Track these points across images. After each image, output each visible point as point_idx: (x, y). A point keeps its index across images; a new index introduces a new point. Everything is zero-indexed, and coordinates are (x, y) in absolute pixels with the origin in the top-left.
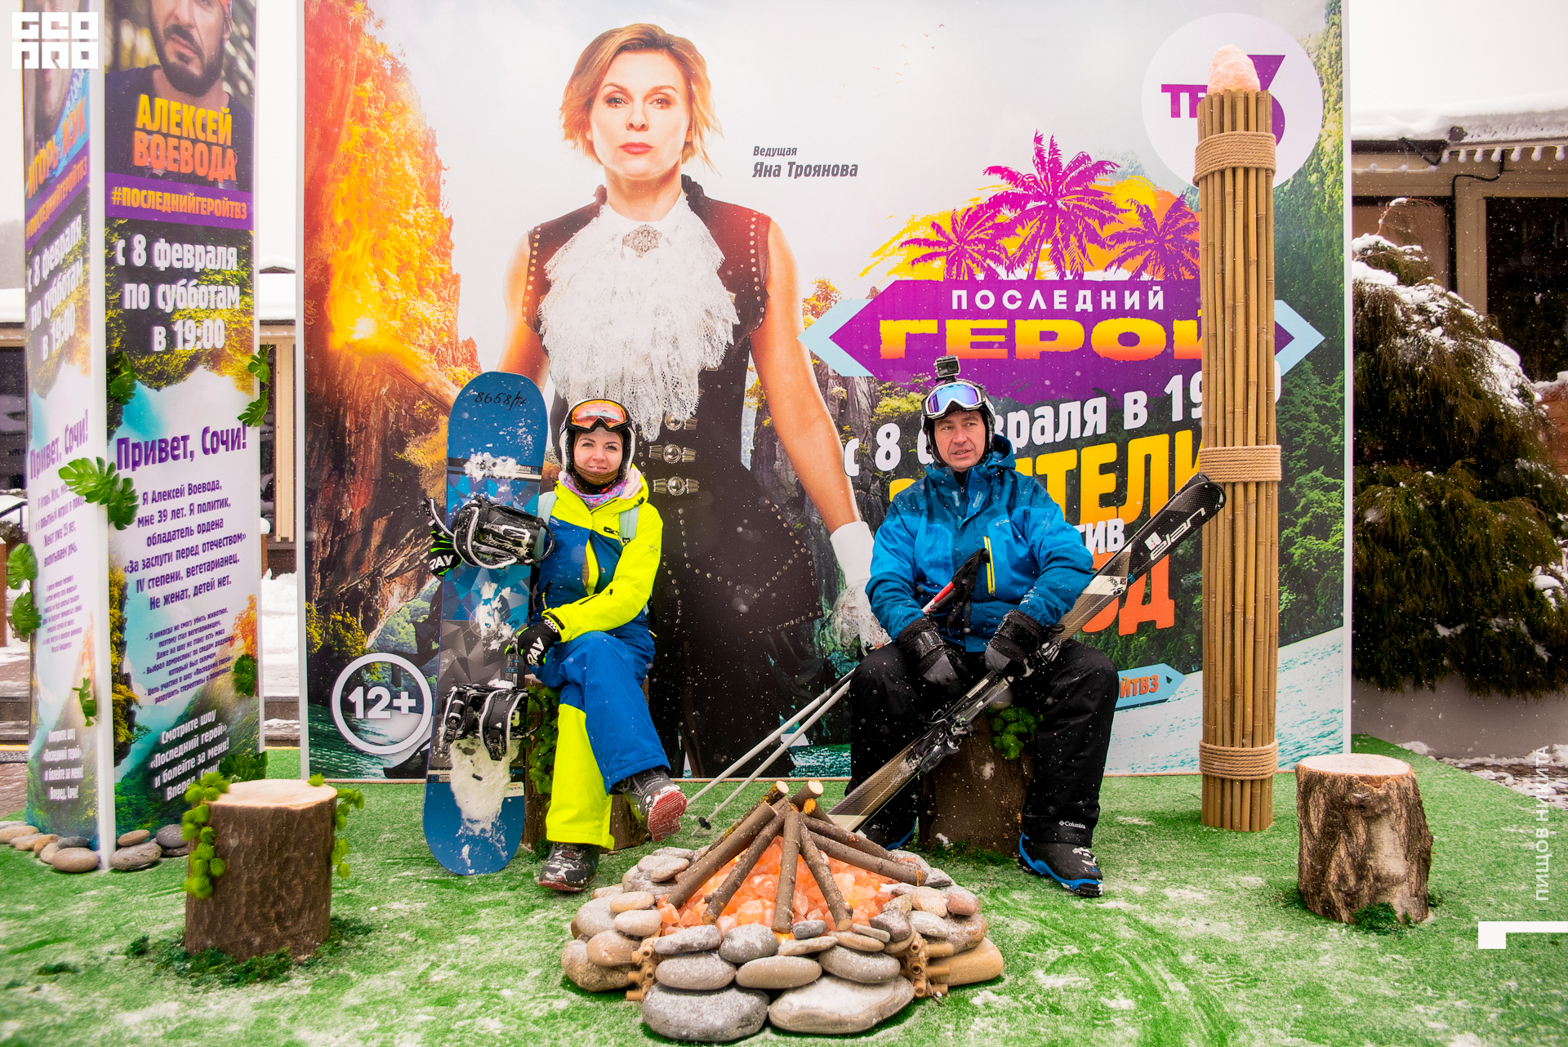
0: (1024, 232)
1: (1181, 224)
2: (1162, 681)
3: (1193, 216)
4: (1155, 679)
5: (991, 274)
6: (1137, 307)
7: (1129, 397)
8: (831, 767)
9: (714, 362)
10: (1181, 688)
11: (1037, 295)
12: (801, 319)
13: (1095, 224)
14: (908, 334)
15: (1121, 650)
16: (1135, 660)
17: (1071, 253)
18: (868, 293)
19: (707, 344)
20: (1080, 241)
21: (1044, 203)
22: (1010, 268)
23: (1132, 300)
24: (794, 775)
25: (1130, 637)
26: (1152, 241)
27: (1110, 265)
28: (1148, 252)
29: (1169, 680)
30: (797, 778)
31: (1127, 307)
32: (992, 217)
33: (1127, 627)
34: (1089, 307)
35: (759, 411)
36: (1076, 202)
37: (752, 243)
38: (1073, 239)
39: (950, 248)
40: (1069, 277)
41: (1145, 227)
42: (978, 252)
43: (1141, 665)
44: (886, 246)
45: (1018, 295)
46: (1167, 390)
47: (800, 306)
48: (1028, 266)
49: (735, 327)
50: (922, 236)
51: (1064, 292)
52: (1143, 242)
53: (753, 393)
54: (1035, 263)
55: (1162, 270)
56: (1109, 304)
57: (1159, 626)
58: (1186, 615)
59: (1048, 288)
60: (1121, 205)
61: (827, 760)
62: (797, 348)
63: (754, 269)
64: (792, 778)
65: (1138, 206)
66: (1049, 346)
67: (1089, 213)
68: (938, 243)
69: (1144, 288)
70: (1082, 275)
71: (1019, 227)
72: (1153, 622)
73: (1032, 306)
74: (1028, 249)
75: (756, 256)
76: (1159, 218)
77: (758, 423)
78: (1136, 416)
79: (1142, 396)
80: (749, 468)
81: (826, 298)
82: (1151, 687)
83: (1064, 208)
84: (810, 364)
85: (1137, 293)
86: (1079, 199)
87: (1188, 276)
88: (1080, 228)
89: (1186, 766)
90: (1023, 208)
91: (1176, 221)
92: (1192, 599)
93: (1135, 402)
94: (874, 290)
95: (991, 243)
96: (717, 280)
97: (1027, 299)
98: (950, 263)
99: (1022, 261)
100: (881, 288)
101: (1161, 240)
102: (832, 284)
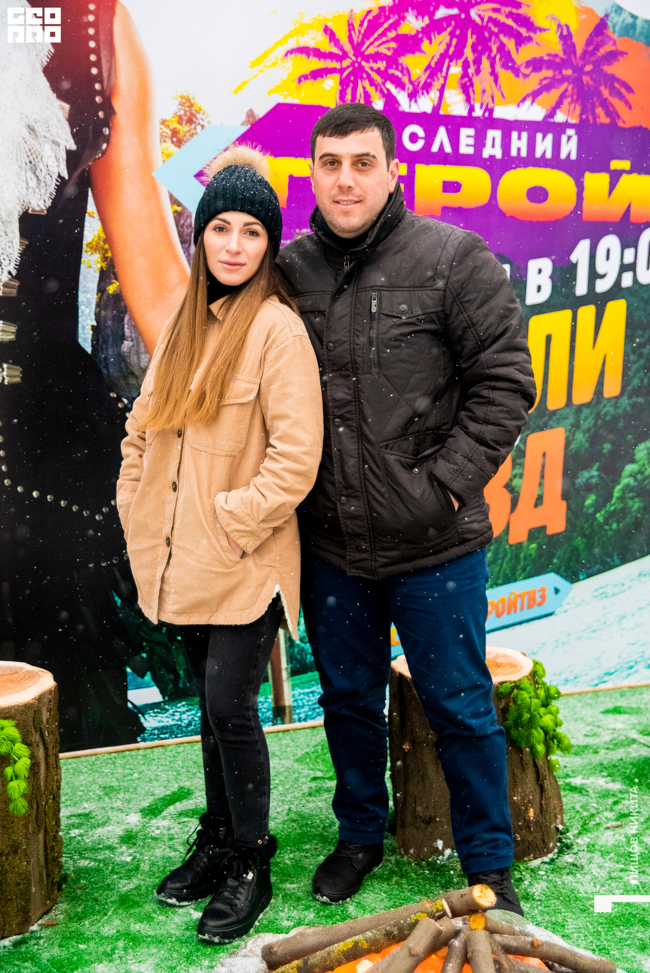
0: (433, 48)
1: (602, 51)
2: (550, 593)
3: (615, 43)
4: (543, 590)
5: (391, 101)
6: (549, 155)
7: (534, 265)
8: (189, 724)
9: (40, 202)
10: (568, 599)
11: (442, 135)
12: (160, 148)
13: (510, 44)
14: (291, 177)
15: (511, 559)
16: (524, 570)
17: (482, 81)
18: (243, 117)
19: (30, 175)
20: (493, 66)
21: (455, 11)
22: (412, 96)
23: (544, 145)
24: (144, 740)
25: (519, 546)
26: (568, 72)
27: (524, 100)
28: (565, 86)
29: (557, 591)
30: (148, 744)
31: (538, 154)
32: (395, 25)
33: (518, 535)
34: (498, 153)
35: (102, 272)
36: (491, 14)
37: (91, 31)
38: (485, 63)
39: (346, 63)
40: (478, 112)
41: (565, 53)
42: (378, 71)
43: (530, 576)
44: (266, 54)
45: (420, 132)
46: (573, 258)
47: (156, 130)
48: (434, 94)
49: (69, 153)
50: (312, 44)
51: (471, 131)
52: (561, 73)
53: (95, 248)
54: (442, 91)
55: (578, 109)
56: (519, 150)
57: (550, 531)
58: (577, 517)
59: (454, 124)
60: (539, 22)
61: (184, 716)
62: (152, 188)
63: (94, 71)
64: (142, 744)
65: (559, 26)
66: (452, 200)
67: (504, 29)
68: (330, 56)
69: (558, 130)
70: (491, 111)
71: (426, 40)
72: (543, 528)
73: (435, 148)
74: (434, 70)
75: (96, 51)
76: (580, 43)
77: (101, 290)
78: (539, 289)
79: (546, 264)
80: (89, 349)
81: (190, 121)
82: (538, 600)
83: (478, 20)
84: (169, 210)
85: (550, 137)
86: (495, 10)
87: (604, 119)
88: (494, 48)
89: (570, 684)
90: (431, 15)
91: (597, 48)
92: (584, 499)
93: (540, 271)
94: (250, 114)
95: (392, 61)
96: (43, 83)
97: (430, 138)
98: (344, 83)
99: (427, 87)
100: (261, 112)
101: (579, 70)
102: (199, 102)
